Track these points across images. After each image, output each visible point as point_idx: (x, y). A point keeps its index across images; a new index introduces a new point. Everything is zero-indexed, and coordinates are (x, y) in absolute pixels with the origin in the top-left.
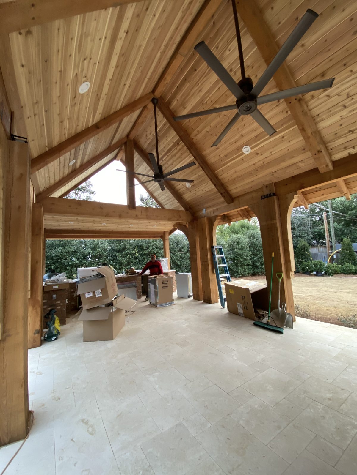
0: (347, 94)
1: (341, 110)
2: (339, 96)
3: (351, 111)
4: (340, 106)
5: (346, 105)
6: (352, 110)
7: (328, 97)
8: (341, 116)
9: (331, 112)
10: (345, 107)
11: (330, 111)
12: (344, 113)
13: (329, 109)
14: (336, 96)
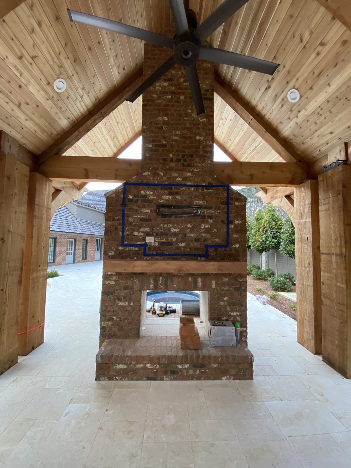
0: (37, 55)
1: (15, 54)
2: (34, 46)
3: (15, 67)
4: (21, 52)
5: (24, 59)
6: (18, 68)
7: (31, 31)
8: (7, 57)
9: (11, 41)
10: (20, 58)
11: (12, 39)
12: (12, 60)
13: (15, 36)
14: (32, 42)
